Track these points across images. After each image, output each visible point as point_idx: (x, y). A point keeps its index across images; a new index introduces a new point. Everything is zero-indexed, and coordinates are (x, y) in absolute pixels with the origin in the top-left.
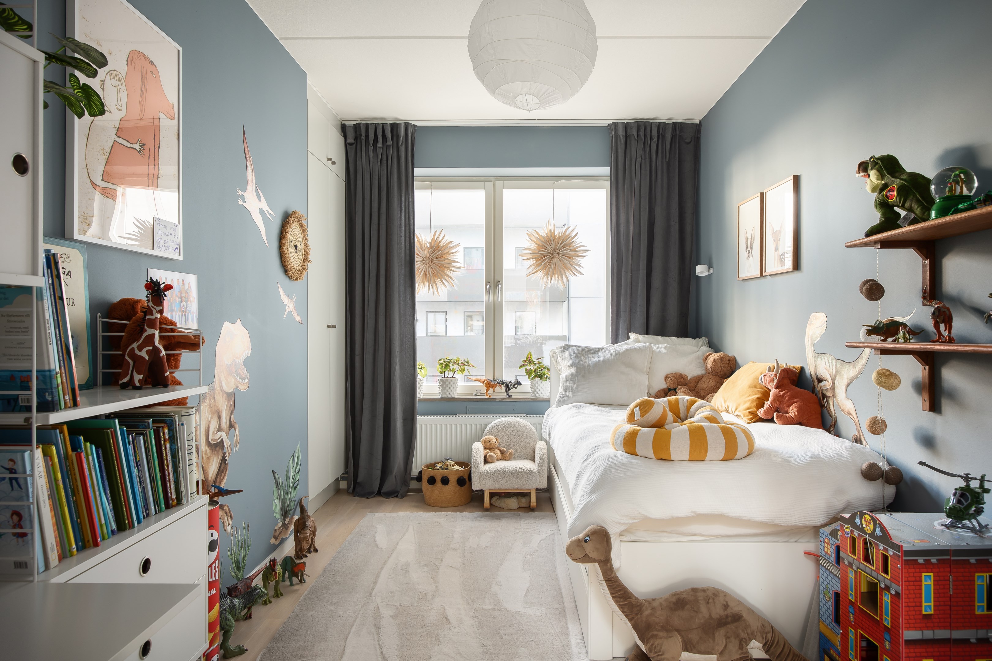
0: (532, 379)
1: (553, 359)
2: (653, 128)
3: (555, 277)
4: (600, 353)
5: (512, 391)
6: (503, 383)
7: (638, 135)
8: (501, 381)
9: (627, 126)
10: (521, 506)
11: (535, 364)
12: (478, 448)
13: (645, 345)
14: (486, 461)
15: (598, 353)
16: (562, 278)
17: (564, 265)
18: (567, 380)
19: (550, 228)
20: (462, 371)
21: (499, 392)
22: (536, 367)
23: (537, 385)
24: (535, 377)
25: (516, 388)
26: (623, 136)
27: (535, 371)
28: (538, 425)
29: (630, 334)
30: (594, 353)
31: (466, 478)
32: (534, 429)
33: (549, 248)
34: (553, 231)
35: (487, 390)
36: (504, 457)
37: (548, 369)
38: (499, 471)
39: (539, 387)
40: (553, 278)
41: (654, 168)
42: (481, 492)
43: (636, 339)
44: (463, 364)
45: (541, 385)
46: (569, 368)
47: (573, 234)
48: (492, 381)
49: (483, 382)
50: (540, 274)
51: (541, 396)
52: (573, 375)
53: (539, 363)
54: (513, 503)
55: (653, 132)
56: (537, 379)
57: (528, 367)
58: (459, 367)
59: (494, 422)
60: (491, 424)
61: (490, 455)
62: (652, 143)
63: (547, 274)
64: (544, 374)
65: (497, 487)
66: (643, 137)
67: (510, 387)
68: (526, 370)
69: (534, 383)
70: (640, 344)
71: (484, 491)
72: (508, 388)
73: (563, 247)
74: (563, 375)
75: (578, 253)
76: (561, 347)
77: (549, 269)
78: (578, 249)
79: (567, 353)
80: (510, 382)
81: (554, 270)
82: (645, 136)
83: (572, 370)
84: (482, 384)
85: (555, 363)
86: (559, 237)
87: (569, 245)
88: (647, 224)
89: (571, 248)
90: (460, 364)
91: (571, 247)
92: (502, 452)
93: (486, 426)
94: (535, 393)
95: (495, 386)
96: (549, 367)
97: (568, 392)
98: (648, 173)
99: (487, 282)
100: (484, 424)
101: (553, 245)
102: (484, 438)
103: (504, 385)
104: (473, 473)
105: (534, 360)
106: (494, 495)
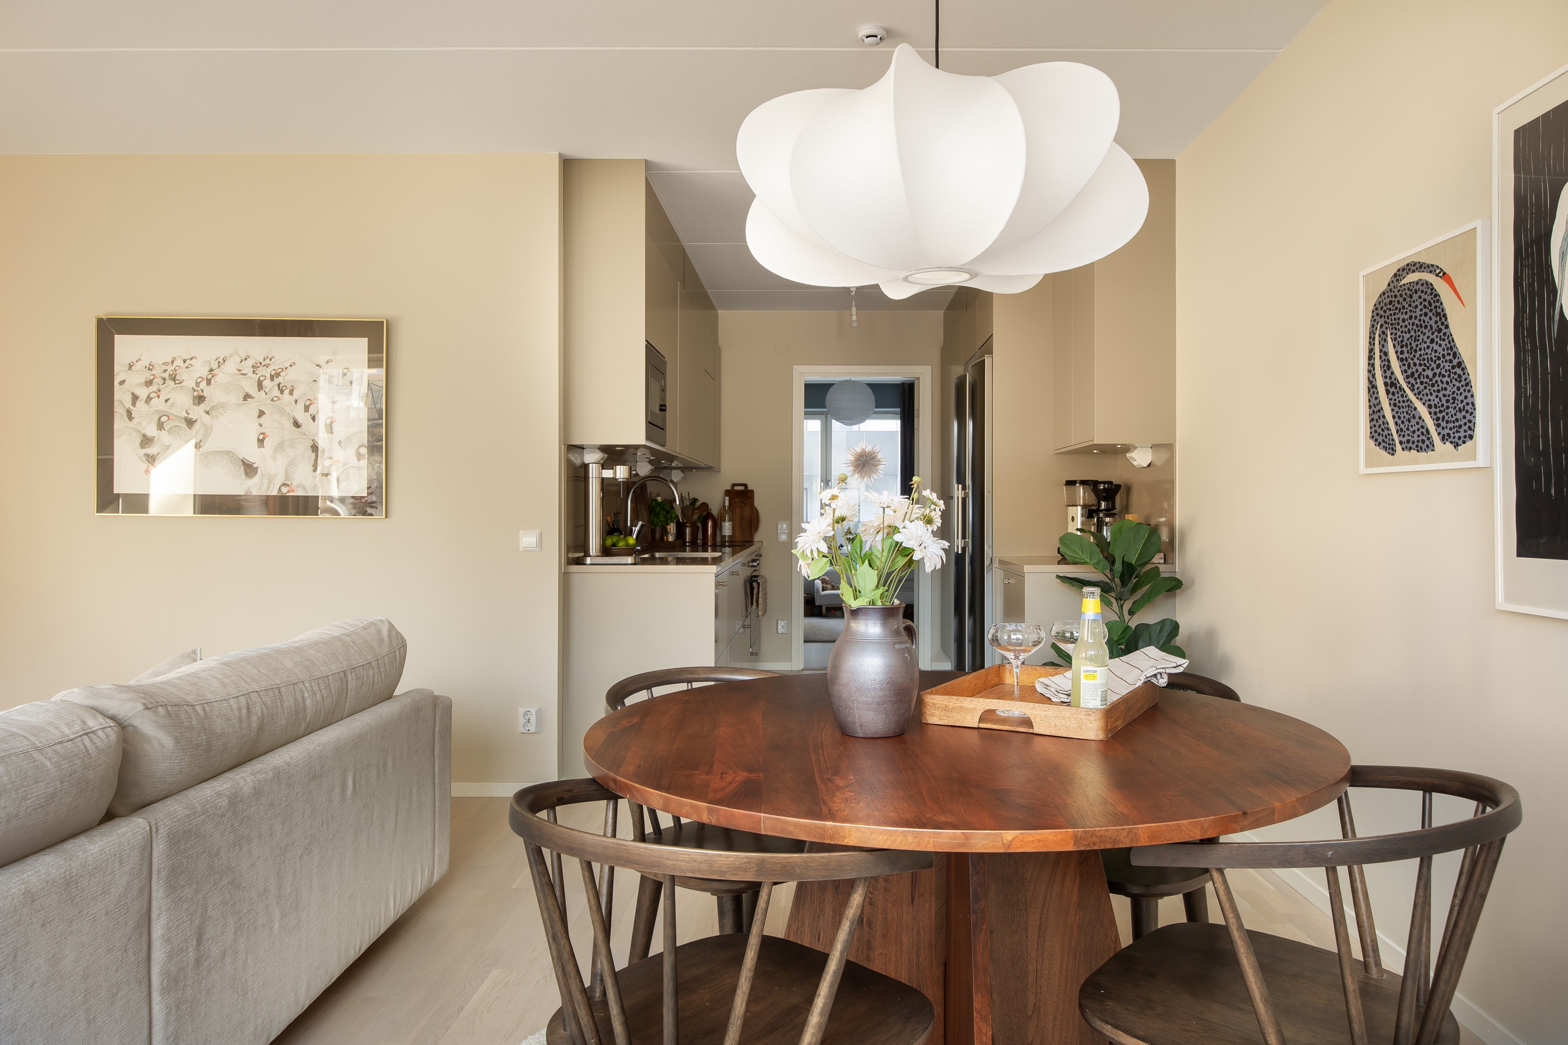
9: (910, 386)
11: (853, 534)
14: (823, 590)
16: (870, 478)
19: (863, 447)
26: (908, 392)
33: (862, 459)
34: (864, 449)
40: (865, 478)
42: (821, 607)
47: (876, 452)
50: (857, 474)
53: (855, 534)
54: (838, 613)
57: (848, 536)
63: (861, 476)
73: (871, 459)
75: (879, 463)
77: (862, 473)
78: (879, 460)
81: (866, 474)
86: (869, 452)
87: (874, 458)
89: (876, 460)
92: (833, 586)
99: (822, 481)
101: (865, 458)
104: (815, 597)
105: (852, 532)
106: (828, 609)
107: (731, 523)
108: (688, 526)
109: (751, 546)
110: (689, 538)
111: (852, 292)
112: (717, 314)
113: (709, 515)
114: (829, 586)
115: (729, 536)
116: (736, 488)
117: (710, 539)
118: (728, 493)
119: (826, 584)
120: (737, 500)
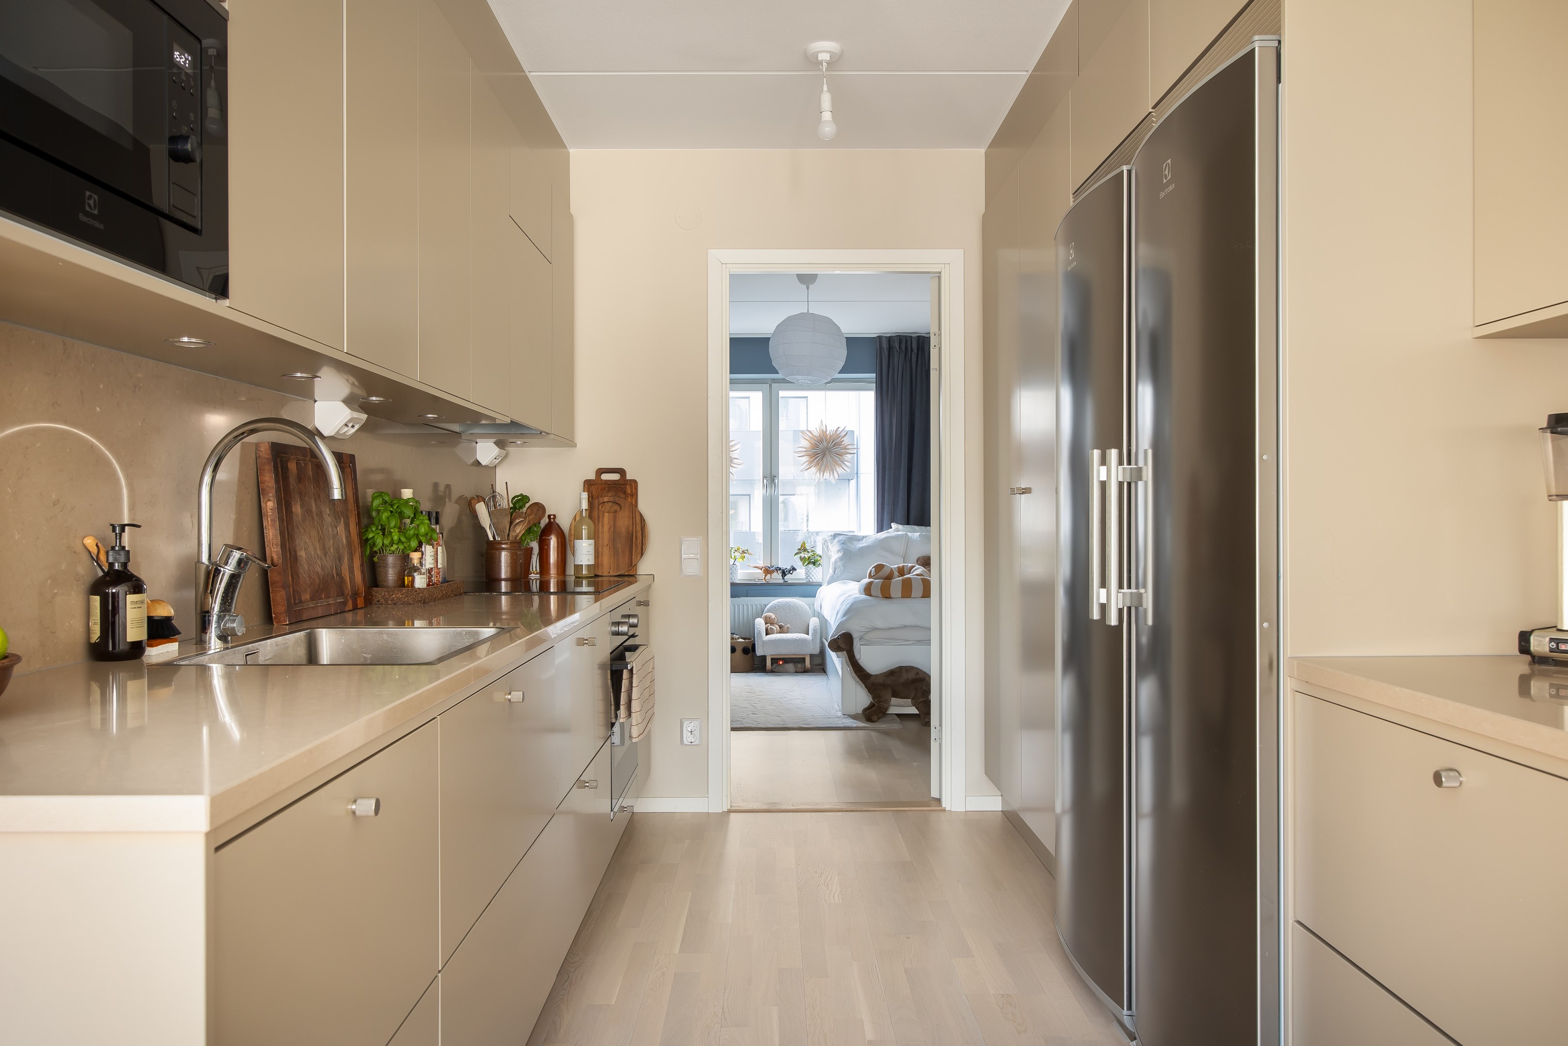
0: (806, 565)
1: (824, 546)
2: (913, 342)
3: (827, 473)
4: (864, 540)
5: (788, 577)
6: (780, 569)
7: (900, 347)
8: (778, 567)
9: (890, 339)
10: (797, 671)
11: (808, 552)
12: (760, 623)
13: (902, 533)
15: (862, 540)
16: (833, 473)
17: (835, 462)
18: (836, 562)
19: (822, 428)
20: (743, 558)
21: (777, 577)
22: (809, 555)
23: (810, 571)
24: (808, 564)
25: (791, 574)
26: (886, 348)
27: (809, 559)
28: (811, 605)
29: (892, 524)
30: (859, 540)
31: (750, 647)
32: (808, 608)
33: (821, 446)
34: (825, 430)
35: (765, 576)
36: (782, 630)
37: (820, 557)
38: (779, 639)
39: (812, 573)
40: (825, 474)
41: (914, 376)
42: (764, 658)
43: (896, 528)
44: (743, 552)
45: (814, 571)
46: (838, 553)
47: (843, 434)
48: (769, 568)
49: (761, 569)
50: (813, 470)
51: (815, 581)
52: (841, 559)
53: (812, 551)
54: (790, 667)
55: (913, 344)
56: (811, 566)
57: (802, 555)
58: (740, 555)
59: (773, 602)
60: (771, 604)
61: (770, 628)
62: (912, 354)
63: (820, 470)
64: (817, 561)
65: (778, 652)
66: (904, 349)
67: (786, 573)
68: (801, 557)
69: (807, 570)
70: (898, 533)
71: (766, 656)
72: (784, 574)
73: (834, 445)
74: (833, 560)
75: (848, 451)
76: (831, 536)
77: (822, 465)
78: (847, 447)
79: (836, 540)
80: (786, 568)
81: (826, 466)
82: (906, 348)
83: (840, 554)
84: (760, 571)
85: (826, 549)
86: (831, 436)
87: (839, 444)
88: (908, 427)
90: (741, 552)
91: (841, 445)
92: (781, 627)
93: (766, 606)
94: (809, 578)
95: (773, 572)
96: (821, 555)
97: (836, 573)
98: (909, 381)
99: (764, 477)
100: (764, 605)
101: (825, 444)
102: (764, 615)
103: (781, 571)
104: (756, 643)
105: (808, 548)
106: (775, 661)
107: (592, 542)
108: (504, 549)
109: (631, 583)
110: (506, 572)
111: (821, 63)
112: (568, 155)
113: (552, 526)
114: (776, 628)
115: (589, 566)
116: (605, 477)
117: (553, 571)
118: (588, 485)
119: (771, 624)
120: (606, 499)
